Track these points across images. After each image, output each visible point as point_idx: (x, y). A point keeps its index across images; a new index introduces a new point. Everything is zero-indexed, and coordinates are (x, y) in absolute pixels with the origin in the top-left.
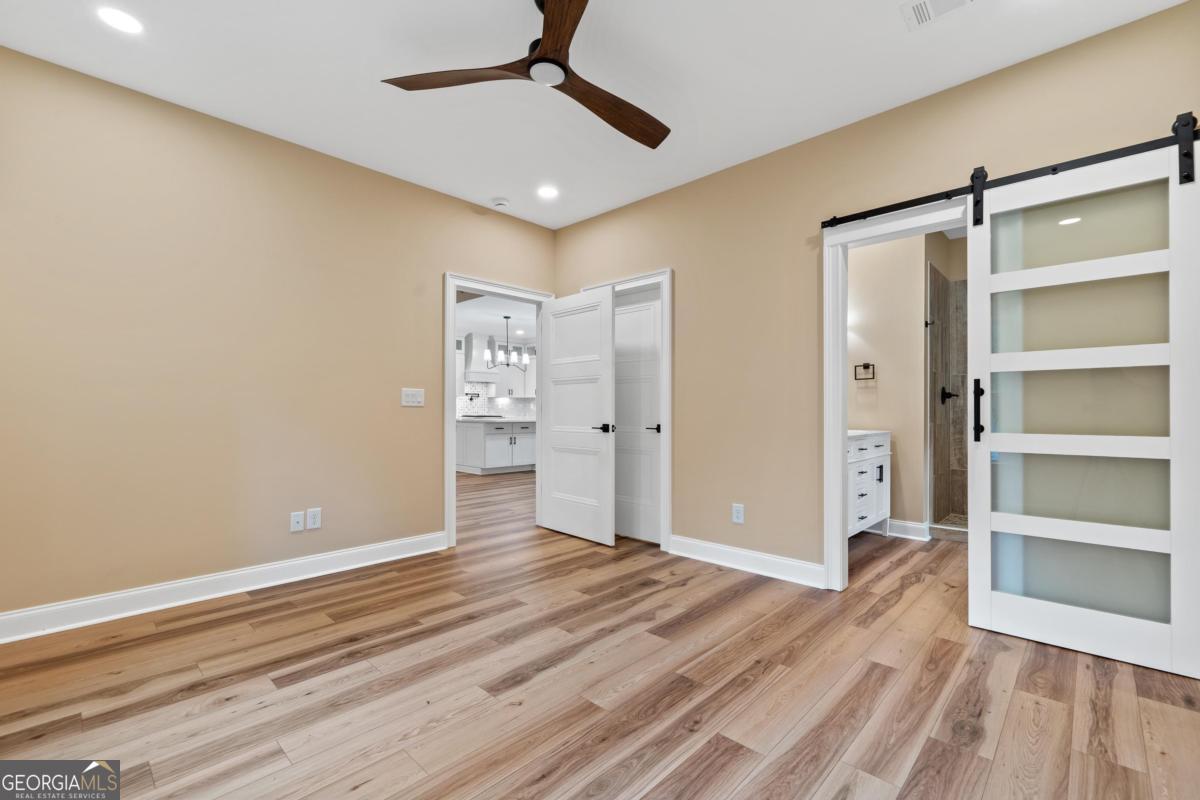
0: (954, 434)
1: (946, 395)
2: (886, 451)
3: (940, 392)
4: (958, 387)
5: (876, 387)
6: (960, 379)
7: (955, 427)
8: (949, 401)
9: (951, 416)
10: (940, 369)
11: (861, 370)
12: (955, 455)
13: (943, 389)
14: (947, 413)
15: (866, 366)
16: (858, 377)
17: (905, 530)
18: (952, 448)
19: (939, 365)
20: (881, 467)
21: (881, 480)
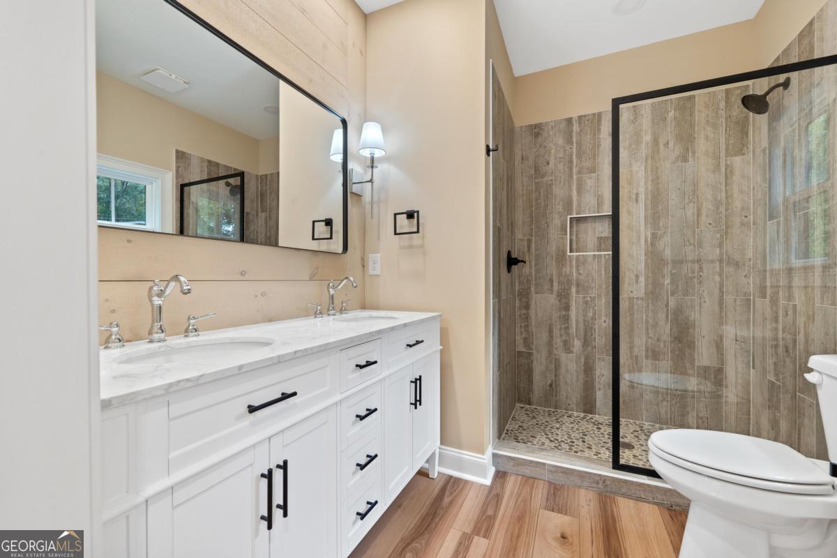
0: (520, 309)
1: (512, 262)
2: (432, 347)
3: (505, 256)
4: (523, 253)
5: (422, 246)
6: (526, 243)
7: (520, 300)
8: (514, 268)
9: (517, 288)
10: (505, 226)
11: (402, 220)
12: (521, 333)
13: (509, 253)
14: (513, 284)
15: (410, 215)
16: (398, 232)
17: (460, 464)
18: (518, 326)
19: (505, 221)
20: (417, 382)
21: (417, 402)
